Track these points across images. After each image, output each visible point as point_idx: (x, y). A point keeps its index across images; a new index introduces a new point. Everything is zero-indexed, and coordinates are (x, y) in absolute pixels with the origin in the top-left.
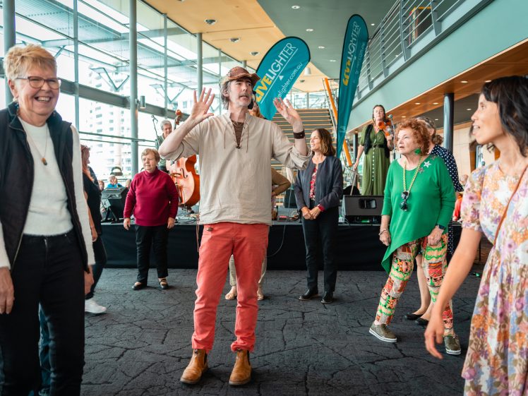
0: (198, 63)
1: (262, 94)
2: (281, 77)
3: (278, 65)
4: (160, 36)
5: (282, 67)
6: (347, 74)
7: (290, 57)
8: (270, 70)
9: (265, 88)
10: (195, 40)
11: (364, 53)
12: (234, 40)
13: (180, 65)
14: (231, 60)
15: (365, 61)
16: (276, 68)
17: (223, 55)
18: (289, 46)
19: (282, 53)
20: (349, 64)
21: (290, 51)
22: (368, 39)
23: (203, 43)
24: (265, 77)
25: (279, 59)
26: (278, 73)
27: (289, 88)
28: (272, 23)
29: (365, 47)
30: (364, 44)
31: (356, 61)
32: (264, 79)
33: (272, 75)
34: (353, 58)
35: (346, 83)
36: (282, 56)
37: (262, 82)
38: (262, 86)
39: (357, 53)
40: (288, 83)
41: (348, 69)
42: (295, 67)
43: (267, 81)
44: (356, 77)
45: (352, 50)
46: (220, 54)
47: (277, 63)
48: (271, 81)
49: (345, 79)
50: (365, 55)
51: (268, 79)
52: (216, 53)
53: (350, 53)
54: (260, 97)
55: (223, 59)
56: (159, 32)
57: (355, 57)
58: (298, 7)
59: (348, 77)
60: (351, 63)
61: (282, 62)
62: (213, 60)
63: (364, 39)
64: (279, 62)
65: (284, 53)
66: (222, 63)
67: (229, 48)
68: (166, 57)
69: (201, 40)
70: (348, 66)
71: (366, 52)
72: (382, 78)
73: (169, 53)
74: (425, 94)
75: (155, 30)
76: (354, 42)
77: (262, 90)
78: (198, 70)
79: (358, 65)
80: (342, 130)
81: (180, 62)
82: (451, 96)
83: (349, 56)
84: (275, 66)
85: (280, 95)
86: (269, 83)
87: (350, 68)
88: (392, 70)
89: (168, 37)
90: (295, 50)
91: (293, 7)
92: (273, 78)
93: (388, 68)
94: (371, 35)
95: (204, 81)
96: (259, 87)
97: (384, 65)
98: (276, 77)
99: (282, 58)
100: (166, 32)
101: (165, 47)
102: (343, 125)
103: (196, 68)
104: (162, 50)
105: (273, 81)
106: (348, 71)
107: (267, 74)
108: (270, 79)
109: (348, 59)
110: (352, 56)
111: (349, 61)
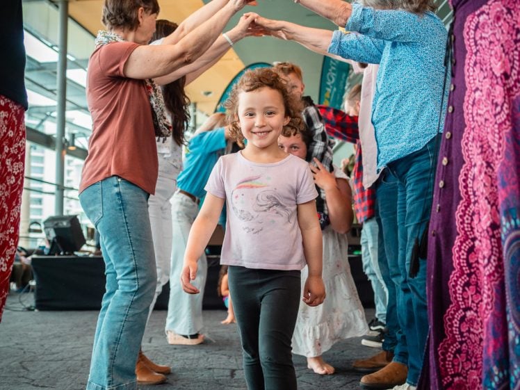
11: (344, 85)
20: (328, 96)
22: (349, 69)
29: (346, 77)
30: (344, 75)
31: (336, 94)
34: (332, 89)
39: (337, 84)
45: (331, 79)
50: (346, 87)
53: (329, 84)
57: (335, 89)
60: (330, 95)
63: (345, 69)
70: (327, 98)
71: (348, 84)
76: (333, 71)
79: (338, 98)
83: (328, 86)
87: (329, 100)
106: (327, 103)
109: (326, 91)
110: (331, 87)
111: (328, 92)
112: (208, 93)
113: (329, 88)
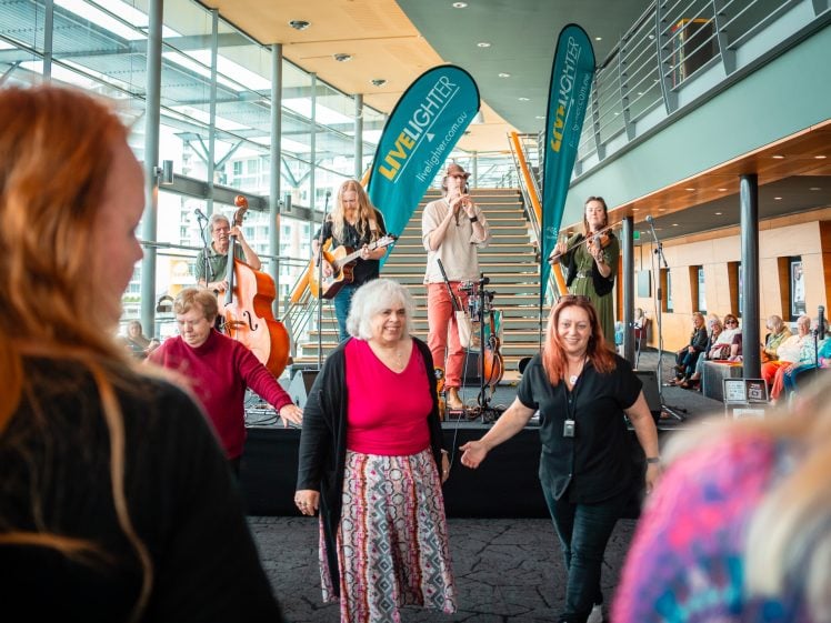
0: (273, 98)
1: (397, 166)
2: (431, 137)
3: (426, 114)
4: (204, 47)
5: (432, 118)
6: (557, 130)
7: (446, 100)
8: (410, 122)
9: (405, 156)
10: (269, 58)
11: (588, 93)
12: (343, 57)
13: (235, 100)
14: (335, 94)
15: (590, 106)
16: (421, 119)
17: (318, 83)
18: (444, 80)
19: (432, 93)
20: (562, 113)
21: (445, 91)
22: (595, 68)
23: (284, 62)
24: (403, 135)
25: (427, 103)
26: (424, 129)
27: (443, 157)
28: (413, 30)
29: (590, 82)
30: (587, 77)
31: (574, 108)
32: (401, 138)
33: (415, 132)
34: (569, 101)
35: (556, 147)
36: (432, 97)
37: (397, 144)
38: (397, 150)
39: (575, 94)
40: (441, 148)
41: (561, 122)
42: (455, 121)
43: (405, 142)
44: (574, 136)
45: (567, 87)
46: (314, 83)
47: (424, 111)
48: (413, 143)
49: (555, 140)
50: (591, 96)
51: (408, 139)
52: (307, 80)
53: (563, 93)
54: (394, 172)
55: (320, 91)
56: (202, 40)
57: (573, 101)
58: (463, 5)
59: (559, 136)
60: (565, 111)
61: (432, 108)
62: (300, 91)
63: (588, 68)
64: (427, 109)
65: (436, 92)
66: (318, 98)
67: (331, 71)
68: (215, 86)
69: (280, 58)
70: (559, 116)
71: (592, 92)
72: (623, 141)
73: (219, 80)
74: (706, 175)
75: (196, 37)
76: (570, 73)
77: (396, 158)
78: (272, 110)
79: (578, 115)
80: (551, 234)
81: (238, 93)
82: (753, 179)
83: (562, 97)
84: (420, 115)
85: (428, 169)
86: (410, 146)
87: (563, 119)
88: (643, 127)
89: (219, 50)
90: (454, 88)
91: (455, 5)
92: (416, 137)
93: (635, 122)
94: (600, 61)
95: (283, 129)
96: (392, 153)
97: (627, 118)
98: (422, 135)
99: (432, 102)
100: (214, 40)
101: (213, 68)
102: (552, 225)
103: (269, 107)
104: (207, 74)
105: (417, 142)
106: (560, 125)
107: (406, 130)
108: (411, 139)
109: (560, 104)
110: (567, 98)
111: (562, 107)
112: (381, 82)
113: (564, 100)
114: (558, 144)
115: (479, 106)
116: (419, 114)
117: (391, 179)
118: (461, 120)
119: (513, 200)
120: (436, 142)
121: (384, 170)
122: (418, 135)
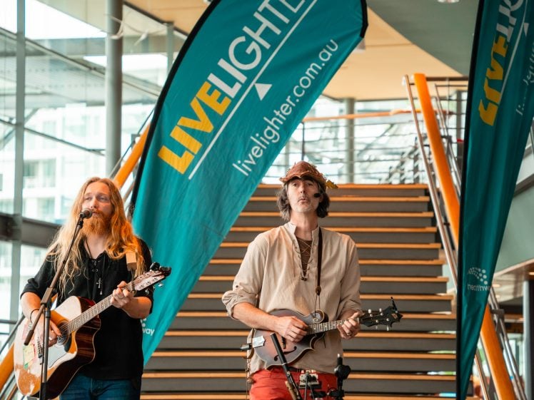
1: (195, 146)
2: (263, 90)
3: (254, 46)
5: (266, 53)
6: (493, 84)
7: (294, 18)
8: (223, 63)
9: (205, 125)
16: (243, 56)
19: (266, 4)
20: (503, 52)
24: (206, 87)
25: (255, 25)
26: (250, 75)
27: (287, 129)
31: (527, 41)
32: (202, 93)
33: (231, 81)
34: (517, 27)
35: (490, 117)
36: (266, 13)
37: (195, 105)
38: (195, 117)
39: (531, 11)
40: (285, 110)
42: (312, 56)
43: (212, 101)
44: (524, 97)
45: (514, 1)
47: (250, 40)
48: (227, 102)
49: (487, 103)
51: (216, 94)
53: (506, 12)
54: (188, 158)
57: (525, 26)
59: (497, 96)
60: (509, 46)
61: (267, 34)
64: (256, 36)
65: (275, 4)
70: (495, 54)
77: (192, 132)
80: (476, 281)
83: (504, 20)
85: (256, 152)
86: (220, 109)
87: (505, 62)
92: (232, 92)
96: (185, 121)
98: (245, 86)
99: (266, 23)
102: (478, 264)
105: (235, 101)
106: (498, 74)
107: (212, 77)
108: (223, 95)
109: (499, 34)
110: (513, 21)
111: (502, 40)
113: (507, 24)
114: (493, 110)
115: (365, 24)
116: (240, 44)
117: (182, 170)
118: (326, 56)
119: (414, 207)
120: (275, 99)
121: (168, 156)
122: (237, 87)
